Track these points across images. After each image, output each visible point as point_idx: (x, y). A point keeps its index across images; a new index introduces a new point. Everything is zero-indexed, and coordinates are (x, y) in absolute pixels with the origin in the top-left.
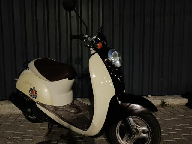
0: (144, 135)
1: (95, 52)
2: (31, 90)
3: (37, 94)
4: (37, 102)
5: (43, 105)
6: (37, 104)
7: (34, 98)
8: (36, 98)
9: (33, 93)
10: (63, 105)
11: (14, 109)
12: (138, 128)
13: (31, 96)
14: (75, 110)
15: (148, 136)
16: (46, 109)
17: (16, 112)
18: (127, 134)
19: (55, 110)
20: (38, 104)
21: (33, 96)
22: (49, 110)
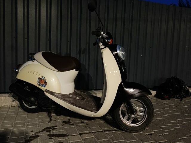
0: (141, 114)
1: (104, 47)
2: (40, 79)
3: (46, 83)
4: (46, 90)
5: (52, 93)
6: (45, 92)
7: (43, 87)
8: (45, 87)
9: (42, 82)
10: (69, 93)
11: (3, 102)
12: (136, 109)
13: (39, 85)
14: (79, 97)
15: (144, 114)
16: (55, 96)
17: (5, 104)
18: (127, 114)
19: (64, 97)
20: (47, 92)
21: (42, 85)
22: (58, 97)
